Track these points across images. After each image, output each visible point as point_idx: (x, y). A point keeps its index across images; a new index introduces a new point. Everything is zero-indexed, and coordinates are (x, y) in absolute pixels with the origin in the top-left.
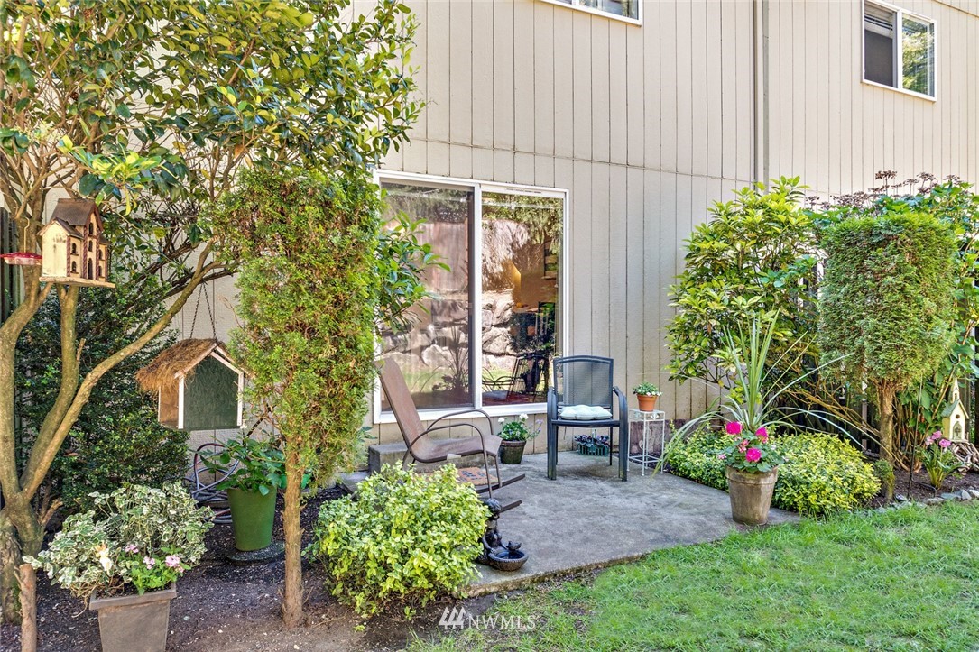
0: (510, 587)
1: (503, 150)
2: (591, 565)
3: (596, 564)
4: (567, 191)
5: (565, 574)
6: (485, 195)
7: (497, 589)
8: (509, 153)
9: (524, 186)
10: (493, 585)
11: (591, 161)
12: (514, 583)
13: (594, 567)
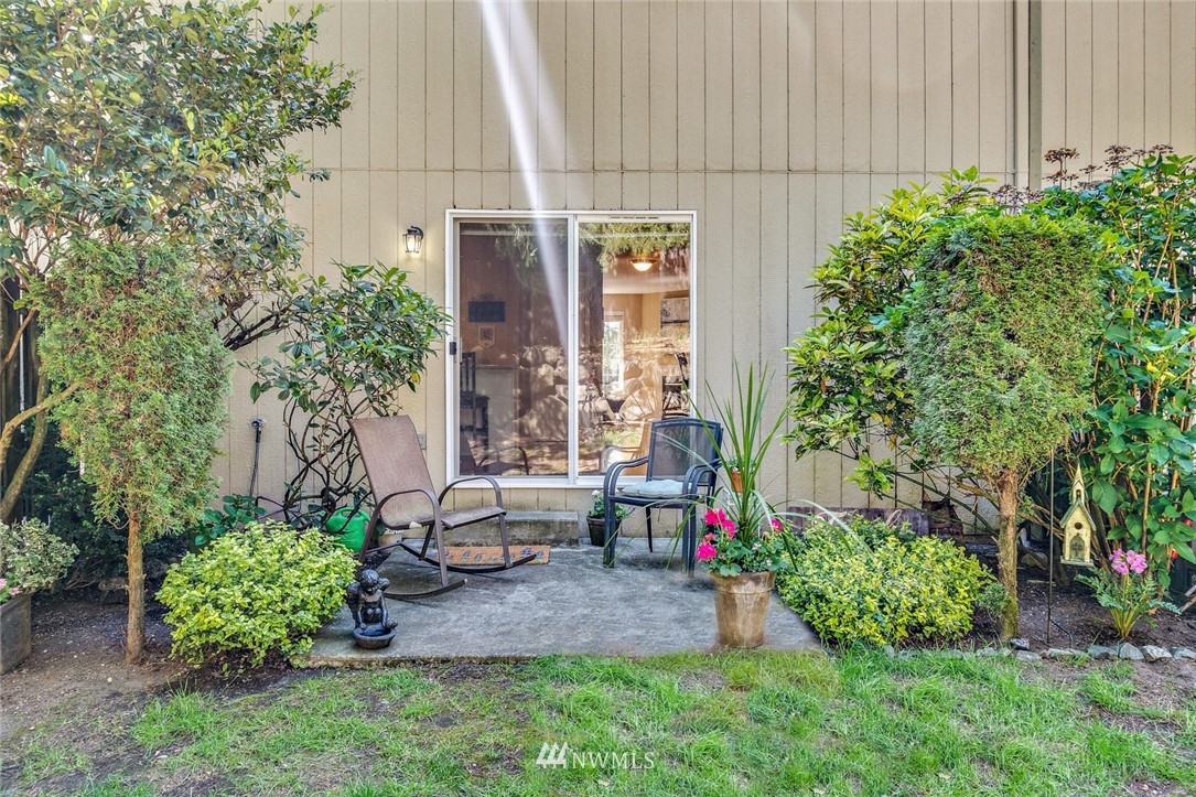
0: (356, 665)
1: (607, 171)
2: (463, 658)
3: (468, 658)
4: (695, 213)
5: (426, 662)
6: (583, 226)
7: (340, 664)
8: (615, 174)
9: (634, 212)
10: (336, 660)
11: (733, 171)
12: (361, 661)
13: (466, 661)
